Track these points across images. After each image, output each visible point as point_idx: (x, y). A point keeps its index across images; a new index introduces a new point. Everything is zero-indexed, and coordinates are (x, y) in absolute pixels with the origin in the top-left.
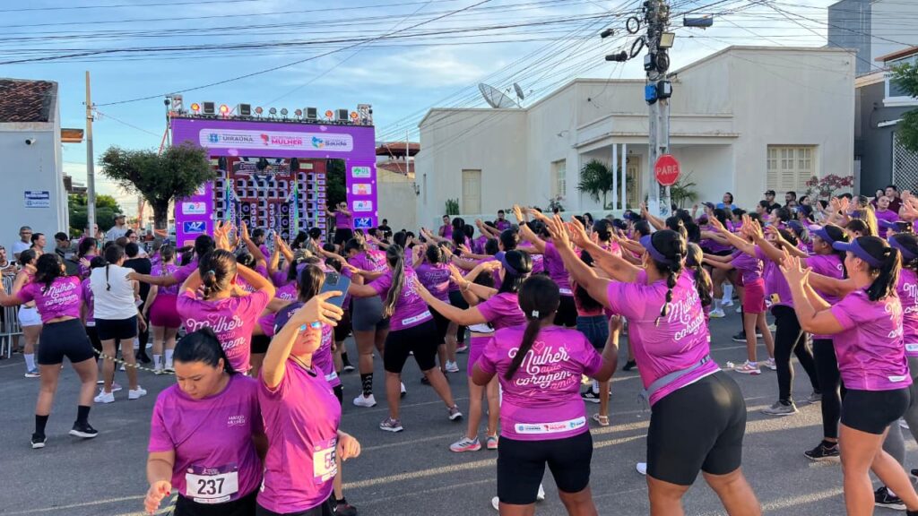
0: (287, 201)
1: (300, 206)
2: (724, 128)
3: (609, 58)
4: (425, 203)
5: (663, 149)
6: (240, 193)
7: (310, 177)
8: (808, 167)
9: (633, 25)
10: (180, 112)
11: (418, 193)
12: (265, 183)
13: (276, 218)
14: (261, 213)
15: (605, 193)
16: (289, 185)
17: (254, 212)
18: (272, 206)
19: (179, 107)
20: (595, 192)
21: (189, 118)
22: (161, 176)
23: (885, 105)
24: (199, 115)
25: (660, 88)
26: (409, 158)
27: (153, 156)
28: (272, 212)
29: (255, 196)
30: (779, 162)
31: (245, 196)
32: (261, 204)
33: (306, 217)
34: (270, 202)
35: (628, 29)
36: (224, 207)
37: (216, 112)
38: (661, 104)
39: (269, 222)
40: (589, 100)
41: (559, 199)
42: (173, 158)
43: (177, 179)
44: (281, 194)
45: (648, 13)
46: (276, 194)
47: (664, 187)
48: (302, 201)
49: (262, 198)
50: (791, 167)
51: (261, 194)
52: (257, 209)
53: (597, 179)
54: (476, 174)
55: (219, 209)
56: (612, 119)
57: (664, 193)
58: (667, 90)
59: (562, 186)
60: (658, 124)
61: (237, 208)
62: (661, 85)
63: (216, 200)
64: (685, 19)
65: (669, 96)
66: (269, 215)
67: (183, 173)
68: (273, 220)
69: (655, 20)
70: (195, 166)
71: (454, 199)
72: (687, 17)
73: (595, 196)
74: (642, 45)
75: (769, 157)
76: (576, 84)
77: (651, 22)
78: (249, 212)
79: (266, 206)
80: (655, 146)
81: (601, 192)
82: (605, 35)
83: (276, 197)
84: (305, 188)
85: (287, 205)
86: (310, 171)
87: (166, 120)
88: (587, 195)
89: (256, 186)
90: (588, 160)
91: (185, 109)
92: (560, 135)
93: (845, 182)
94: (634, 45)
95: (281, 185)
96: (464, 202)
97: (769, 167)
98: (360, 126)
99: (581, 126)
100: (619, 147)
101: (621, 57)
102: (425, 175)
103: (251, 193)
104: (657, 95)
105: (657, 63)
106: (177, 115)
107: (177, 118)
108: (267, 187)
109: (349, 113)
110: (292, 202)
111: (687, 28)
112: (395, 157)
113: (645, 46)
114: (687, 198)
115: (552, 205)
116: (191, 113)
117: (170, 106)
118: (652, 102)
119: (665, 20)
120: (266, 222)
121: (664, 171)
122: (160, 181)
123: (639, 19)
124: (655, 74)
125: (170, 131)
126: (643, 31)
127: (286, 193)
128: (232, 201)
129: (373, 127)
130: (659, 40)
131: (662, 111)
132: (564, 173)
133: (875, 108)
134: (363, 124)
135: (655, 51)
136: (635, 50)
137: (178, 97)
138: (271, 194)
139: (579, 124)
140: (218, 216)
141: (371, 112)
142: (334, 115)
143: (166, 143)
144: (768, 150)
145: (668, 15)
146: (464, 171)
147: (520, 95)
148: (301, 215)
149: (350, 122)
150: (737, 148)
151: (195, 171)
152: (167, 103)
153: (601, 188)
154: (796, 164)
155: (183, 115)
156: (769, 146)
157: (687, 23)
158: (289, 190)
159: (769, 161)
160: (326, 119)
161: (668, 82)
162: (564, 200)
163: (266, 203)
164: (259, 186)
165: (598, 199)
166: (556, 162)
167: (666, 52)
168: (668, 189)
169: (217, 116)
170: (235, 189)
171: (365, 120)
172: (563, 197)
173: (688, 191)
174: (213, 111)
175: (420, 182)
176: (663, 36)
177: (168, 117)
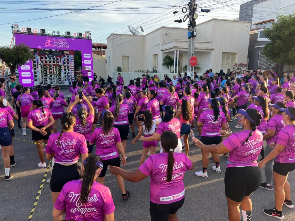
0: (60, 65)
1: (65, 67)
2: (210, 46)
3: (176, 21)
4: (109, 66)
5: (193, 54)
6: (42, 62)
7: (68, 57)
8: (234, 60)
9: (184, 10)
10: (18, 31)
11: (107, 63)
12: (52, 58)
13: (56, 71)
14: (51, 69)
15: (171, 66)
16: (61, 59)
17: (48, 69)
18: (55, 67)
19: (17, 29)
20: (168, 66)
21: (21, 34)
22: (12, 57)
23: (258, 41)
24: (25, 32)
25: (192, 33)
26: (102, 49)
27: (8, 49)
28: (55, 69)
29: (48, 63)
30: (225, 58)
31: (44, 63)
32: (51, 66)
33: (67, 70)
34: (54, 65)
35: (183, 11)
36: (37, 67)
37: (32, 32)
38: (192, 39)
39: (54, 72)
40: (166, 34)
41: (156, 68)
42: (17, 50)
43: (19, 58)
44: (58, 62)
45: (190, 6)
46: (56, 62)
47: (192, 67)
48: (65, 65)
49: (51, 64)
50: (229, 60)
51: (50, 62)
52: (49, 67)
53: (169, 62)
54: (128, 57)
55: (35, 67)
56: (174, 42)
57: (192, 69)
58: (195, 34)
59: (156, 64)
60: (192, 46)
61: (41, 67)
62: (193, 32)
63: (33, 64)
64: (202, 9)
65: (195, 36)
66: (54, 70)
67: (21, 56)
69: (192, 9)
70: (26, 53)
71: (120, 66)
72: (202, 8)
73: (168, 68)
75: (223, 56)
76: (162, 28)
77: (191, 10)
78: (46, 69)
79: (52, 67)
80: (190, 53)
81: (170, 66)
82: (175, 13)
83: (56, 63)
84: (66, 60)
85: (60, 66)
86: (68, 54)
87: (12, 34)
88: (165, 67)
89: (48, 59)
90: (166, 55)
91: (20, 30)
92: (156, 46)
93: (245, 66)
94: (185, 17)
95: (58, 59)
96: (123, 66)
97: (222, 60)
98: (86, 39)
99: (163, 43)
100: (177, 51)
101: (180, 21)
102: (109, 57)
103: (46, 62)
104: (192, 35)
105: (192, 24)
106: (17, 32)
107: (16, 33)
108: (52, 60)
109: (82, 34)
110: (62, 65)
111: (202, 12)
112: (97, 49)
113: (188, 18)
114: (196, 69)
115: (153, 70)
116: (22, 31)
117: (14, 29)
118: (190, 38)
119: (195, 9)
120: (52, 72)
121: (193, 62)
122: (12, 59)
123: (187, 8)
124: (191, 28)
125: (14, 38)
126: (188, 13)
127: (59, 62)
128: (39, 65)
129: (91, 39)
130: (193, 16)
131: (193, 41)
132: (158, 59)
133: (255, 42)
134: (87, 38)
135: (192, 20)
136: (185, 19)
137: (16, 25)
138: (54, 62)
139: (163, 42)
140: (35, 70)
141: (90, 34)
142: (77, 35)
143: (13, 44)
144: (223, 54)
145: (196, 7)
146: (123, 56)
147: (142, 30)
148: (65, 70)
149: (83, 37)
150: (213, 53)
151: (26, 55)
152: (12, 27)
153: (170, 65)
154: (230, 59)
155: (19, 32)
156: (223, 53)
157: (202, 11)
158: (61, 61)
159: (222, 58)
160: (74, 36)
161: (195, 31)
162: (157, 68)
163: (52, 65)
164: (49, 59)
165: (169, 68)
166: (155, 55)
167: (195, 20)
169: (32, 33)
170: (40, 60)
171: (88, 37)
172: (157, 67)
173: (197, 67)
174: (31, 31)
175: (107, 59)
176: (195, 15)
177: (13, 33)
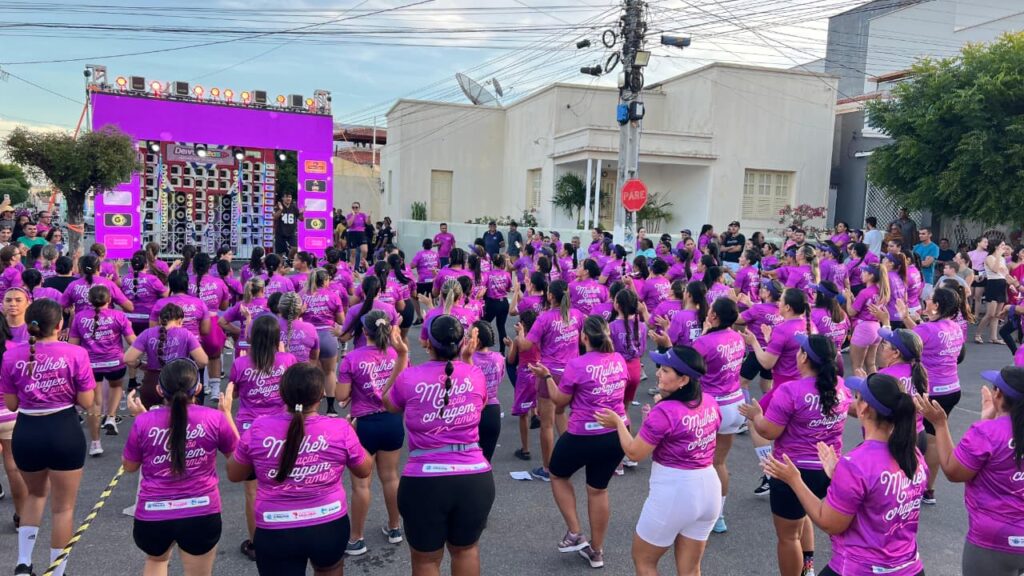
0: (229, 193)
1: (245, 199)
2: (703, 149)
3: (585, 71)
4: (390, 203)
5: (632, 173)
6: (174, 182)
7: (257, 167)
8: (784, 194)
9: (609, 39)
10: (103, 85)
11: (383, 190)
12: (205, 171)
13: (216, 211)
14: (199, 206)
15: (579, 208)
16: (232, 175)
17: (190, 204)
18: (212, 198)
19: (102, 80)
20: (569, 207)
21: (114, 94)
22: (77, 166)
23: (863, 135)
24: (127, 91)
25: (631, 109)
26: (375, 146)
27: (68, 141)
28: (212, 205)
29: (192, 186)
30: (756, 188)
31: (179, 185)
32: (199, 195)
33: (251, 211)
34: (209, 193)
35: (604, 42)
36: (155, 197)
37: (147, 89)
38: (632, 127)
39: (208, 216)
40: (569, 107)
41: (532, 211)
42: (92, 146)
43: (95, 171)
44: (223, 185)
45: (624, 28)
46: (216, 184)
47: (631, 213)
48: (246, 193)
49: (200, 189)
50: (768, 192)
51: (199, 183)
52: (194, 200)
53: (572, 194)
54: (449, 175)
55: (148, 199)
56: (588, 132)
57: (630, 218)
58: (639, 112)
59: (536, 197)
60: (628, 147)
61: (169, 198)
62: (634, 105)
63: (144, 188)
64: (663, 37)
65: (641, 118)
66: (208, 208)
67: (103, 163)
68: (213, 213)
69: (632, 32)
70: (119, 157)
71: (420, 200)
72: (666, 34)
73: (568, 210)
74: (617, 62)
75: (746, 181)
76: (556, 89)
77: (627, 38)
78: (184, 203)
79: (204, 198)
80: (624, 169)
81: (575, 208)
82: (581, 45)
83: (216, 187)
84: (250, 179)
85: (229, 198)
86: (258, 160)
87: (85, 94)
88: (561, 209)
89: (193, 173)
90: (563, 173)
91: (109, 82)
92: (537, 142)
93: (817, 214)
94: (609, 60)
95: (223, 174)
96: (432, 204)
97: (745, 192)
98: (317, 115)
99: (557, 136)
100: (595, 162)
101: (596, 72)
102: (390, 172)
103: (187, 182)
104: (629, 116)
105: (632, 82)
106: (100, 89)
107: (99, 92)
108: (206, 175)
109: (304, 99)
110: (235, 195)
111: (664, 47)
112: (360, 144)
113: (620, 62)
114: (663, 219)
115: (526, 217)
116: (115, 87)
117: (90, 78)
118: (623, 123)
119: (642, 37)
120: (204, 216)
121: (631, 197)
122: (76, 171)
123: (616, 33)
124: (628, 94)
125: (90, 107)
126: (619, 47)
127: (228, 184)
128: (164, 190)
129: (331, 117)
130: (634, 58)
131: (634, 133)
132: (540, 183)
133: (854, 138)
134: (320, 113)
135: (630, 69)
136: (610, 66)
137: (100, 69)
138: (211, 184)
139: (556, 132)
140: (148, 207)
141: (329, 99)
142: (286, 101)
143: (84, 124)
144: (746, 175)
145: (646, 30)
146: (433, 171)
147: (499, 91)
148: (245, 209)
149: (305, 110)
150: (714, 170)
151: (118, 162)
152: (87, 74)
153: (575, 203)
155: (107, 91)
156: (747, 170)
157: (665, 41)
158: (232, 181)
159: (746, 186)
160: (277, 104)
161: (641, 103)
162: (538, 212)
163: (204, 194)
164: (198, 174)
165: (571, 214)
166: (533, 171)
167: (641, 71)
168: (634, 215)
169: (148, 94)
170: (169, 176)
171: (322, 108)
172: (537, 208)
173: (664, 212)
174: (143, 88)
175: (385, 178)
176: (638, 54)
177: (87, 91)
